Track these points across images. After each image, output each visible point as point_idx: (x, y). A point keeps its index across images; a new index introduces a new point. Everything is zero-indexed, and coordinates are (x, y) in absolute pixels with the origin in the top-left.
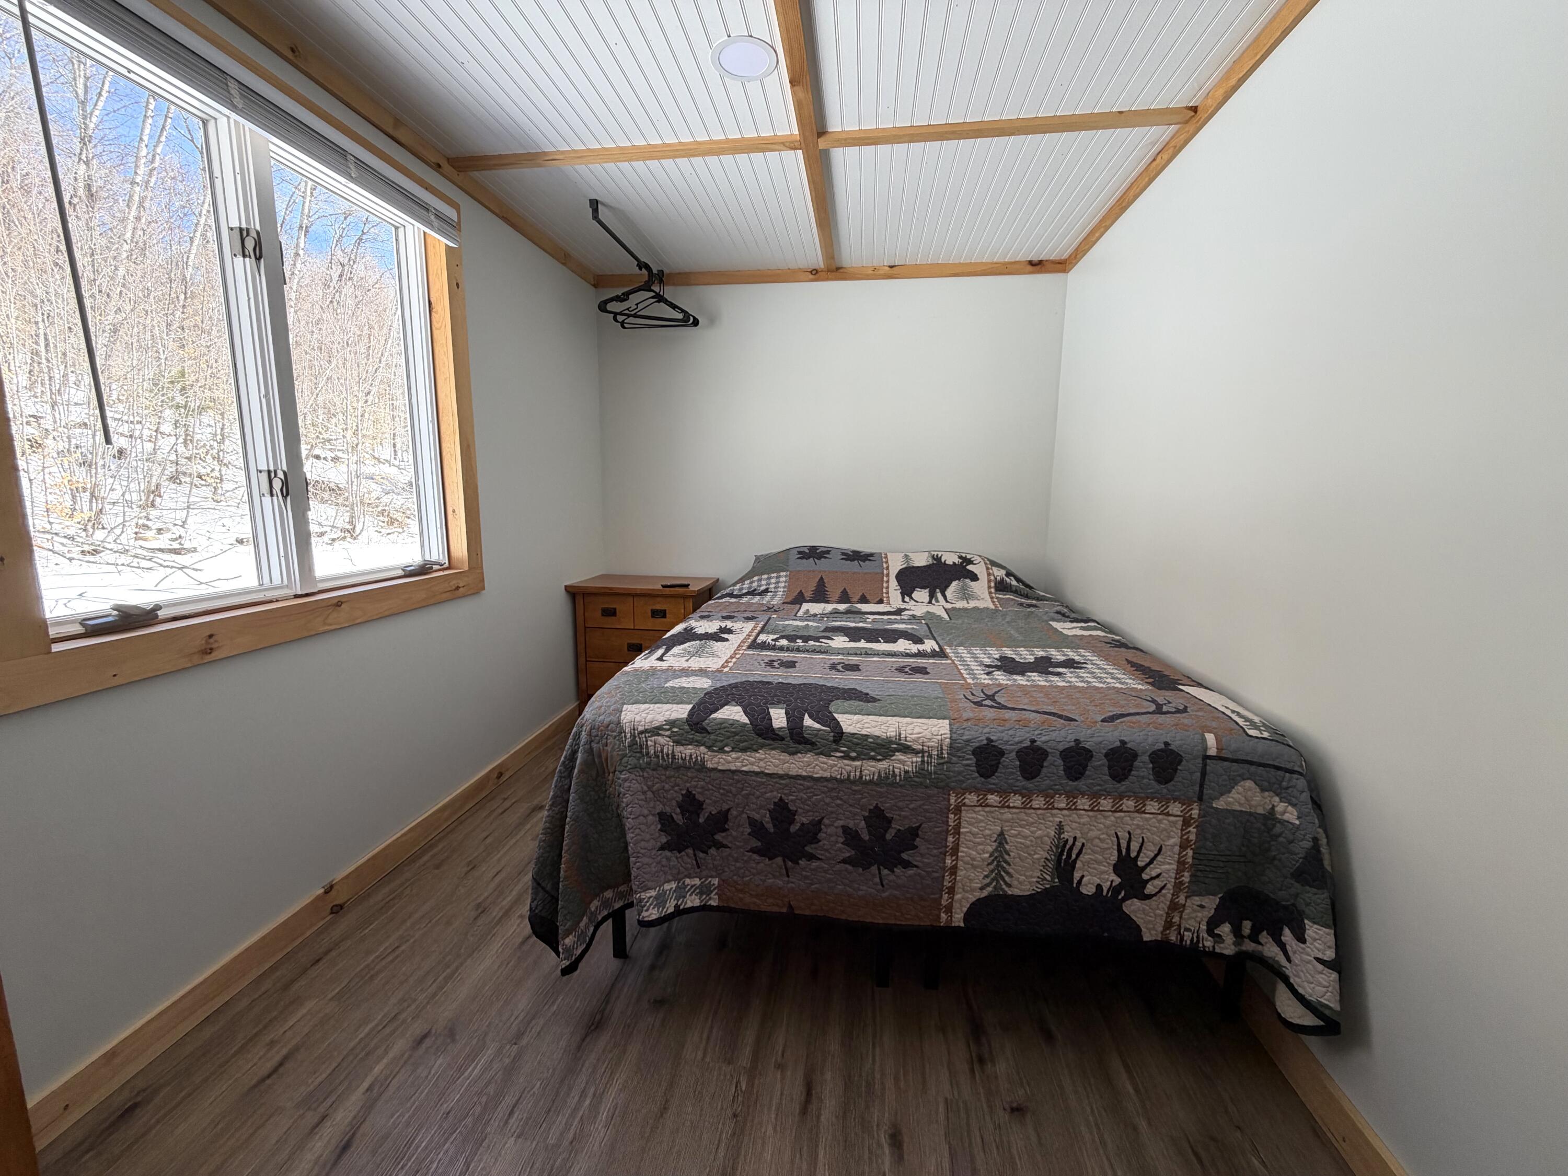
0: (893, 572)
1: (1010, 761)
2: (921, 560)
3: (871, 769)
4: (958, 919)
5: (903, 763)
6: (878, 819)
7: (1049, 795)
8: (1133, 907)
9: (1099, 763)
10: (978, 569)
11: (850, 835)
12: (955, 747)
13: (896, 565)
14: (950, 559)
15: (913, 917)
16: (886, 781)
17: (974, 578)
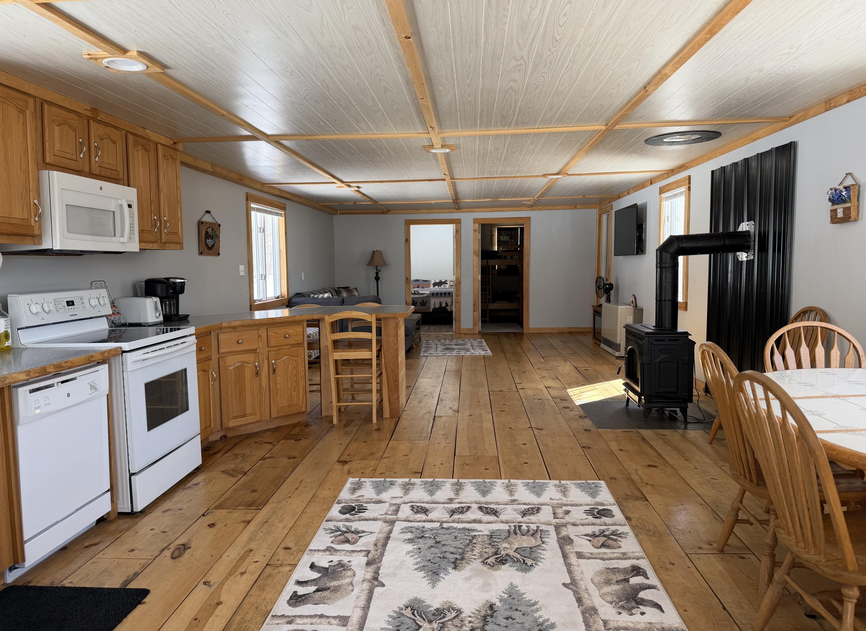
0: (432, 283)
1: (435, 294)
2: (437, 281)
3: (422, 296)
4: (431, 311)
5: (426, 295)
6: (423, 301)
7: (439, 297)
8: (447, 308)
9: (443, 294)
10: (448, 282)
11: (420, 303)
12: (430, 293)
13: (433, 282)
14: (443, 281)
15: (427, 311)
16: (424, 297)
17: (447, 284)
